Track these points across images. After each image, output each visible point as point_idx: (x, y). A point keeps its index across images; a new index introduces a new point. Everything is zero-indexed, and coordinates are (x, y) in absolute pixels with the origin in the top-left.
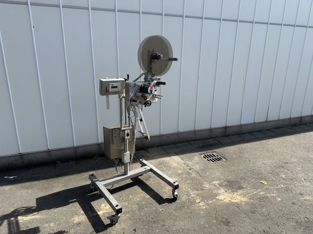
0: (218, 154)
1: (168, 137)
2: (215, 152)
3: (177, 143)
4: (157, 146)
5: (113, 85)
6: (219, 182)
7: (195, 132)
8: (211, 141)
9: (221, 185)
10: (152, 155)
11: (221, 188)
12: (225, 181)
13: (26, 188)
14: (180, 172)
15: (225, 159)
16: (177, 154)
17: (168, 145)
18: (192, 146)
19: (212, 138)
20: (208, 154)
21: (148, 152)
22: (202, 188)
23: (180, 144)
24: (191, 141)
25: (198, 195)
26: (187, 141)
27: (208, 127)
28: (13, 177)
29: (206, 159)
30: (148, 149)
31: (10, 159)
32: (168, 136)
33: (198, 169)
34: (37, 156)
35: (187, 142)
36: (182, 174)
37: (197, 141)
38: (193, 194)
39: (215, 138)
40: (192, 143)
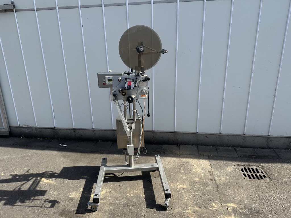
0: (264, 171)
1: (206, 137)
2: (262, 167)
3: (218, 146)
4: (193, 145)
5: (109, 78)
6: (236, 207)
7: (244, 137)
8: (266, 152)
9: (235, 211)
10: (181, 153)
11: (233, 215)
12: (246, 208)
14: (197, 179)
15: (270, 178)
16: (209, 158)
17: (207, 145)
18: (236, 153)
19: (269, 148)
20: (250, 168)
21: (179, 149)
22: (207, 206)
23: (221, 148)
24: (238, 147)
25: (196, 212)
26: (233, 146)
27: (265, 134)
28: (64, 146)
29: (243, 173)
30: (181, 146)
32: (206, 135)
33: (222, 182)
35: (231, 147)
36: (197, 182)
37: (246, 149)
38: (191, 209)
39: (273, 149)
40: (238, 149)
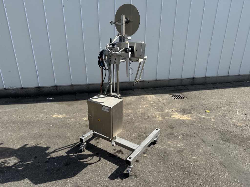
0: (183, 95)
1: (149, 83)
2: (181, 94)
3: (155, 88)
4: (141, 89)
6: (176, 109)
7: (169, 80)
8: (181, 87)
9: (176, 111)
10: (136, 93)
11: (176, 112)
12: (181, 109)
13: (59, 104)
14: (152, 102)
15: (187, 98)
16: (153, 94)
17: (149, 88)
18: (165, 90)
19: (182, 85)
20: (176, 95)
21: (134, 92)
22: (163, 111)
23: (157, 88)
24: (166, 87)
25: (159, 114)
26: (163, 87)
27: (180, 77)
28: (52, 99)
29: (173, 98)
30: (134, 90)
31: (50, 88)
32: (148, 82)
33: (165, 102)
34: (65, 88)
35: (162, 87)
36: (153, 103)
37: (170, 87)
38: (156, 113)
39: (184, 86)
40: (166, 88)
